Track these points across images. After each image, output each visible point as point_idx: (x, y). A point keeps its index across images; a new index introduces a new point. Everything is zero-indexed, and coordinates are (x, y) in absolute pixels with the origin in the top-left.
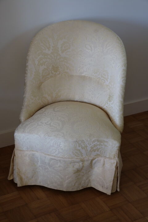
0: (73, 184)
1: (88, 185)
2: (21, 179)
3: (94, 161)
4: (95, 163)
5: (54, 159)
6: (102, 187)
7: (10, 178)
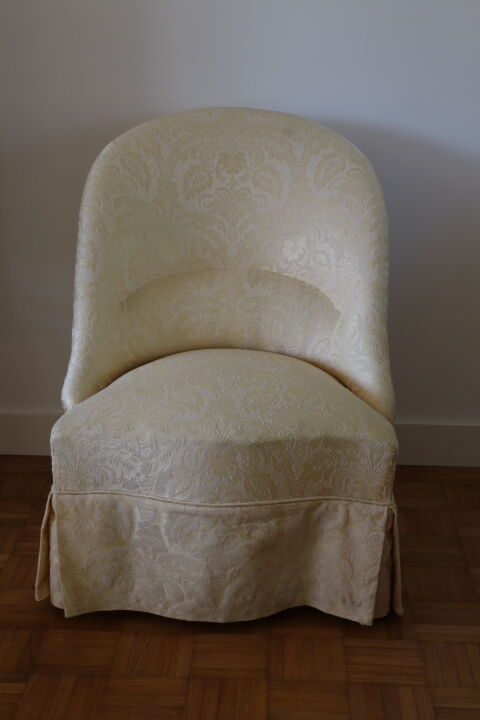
0: (249, 598)
3: (315, 515)
4: (318, 521)
6: (345, 601)
7: (39, 597)
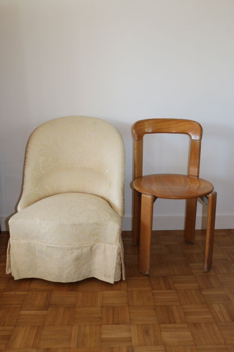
1: (89, 275)
2: (18, 271)
3: (94, 248)
4: (95, 250)
5: (51, 247)
6: (105, 276)
7: (8, 273)
